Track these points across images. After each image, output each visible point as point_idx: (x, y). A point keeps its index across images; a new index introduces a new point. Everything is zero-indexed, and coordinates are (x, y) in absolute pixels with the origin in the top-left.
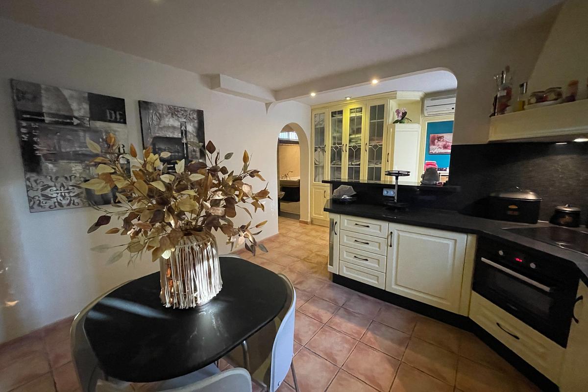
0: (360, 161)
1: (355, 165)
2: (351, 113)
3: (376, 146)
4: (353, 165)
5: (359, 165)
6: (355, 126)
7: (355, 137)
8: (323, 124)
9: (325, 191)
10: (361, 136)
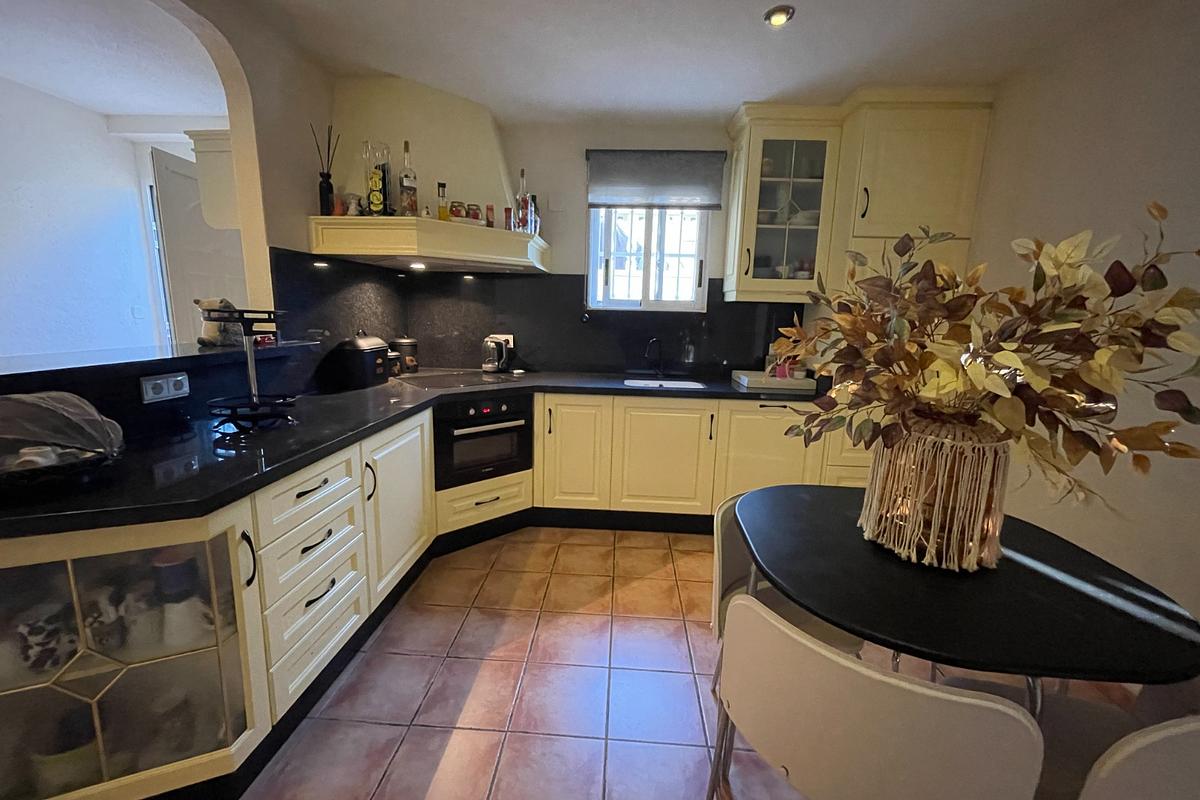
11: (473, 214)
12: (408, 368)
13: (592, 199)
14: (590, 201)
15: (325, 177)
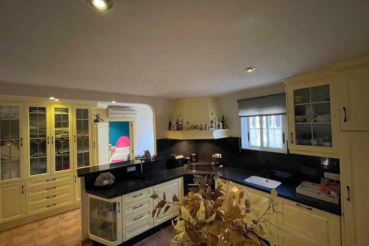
0: (69, 149)
1: (63, 153)
2: (55, 111)
3: (83, 138)
4: (61, 154)
5: (68, 152)
6: (61, 121)
7: (61, 130)
8: (17, 117)
9: (23, 186)
10: (68, 129)
11: (195, 128)
12: (193, 162)
14: (239, 115)
15: (170, 122)
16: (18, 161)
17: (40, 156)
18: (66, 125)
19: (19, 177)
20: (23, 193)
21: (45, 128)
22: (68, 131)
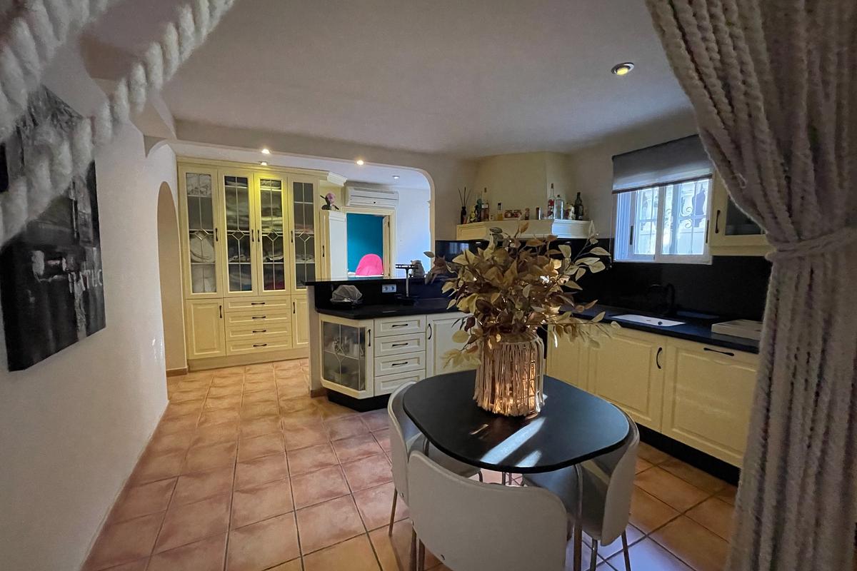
1: (275, 261)
2: (262, 185)
3: (305, 236)
4: (272, 261)
5: (282, 260)
6: (271, 205)
7: (271, 221)
8: (209, 193)
9: (221, 307)
10: (282, 221)
11: (515, 215)
13: (615, 187)
14: (614, 189)
15: (464, 208)
16: (213, 266)
17: (242, 262)
18: (278, 212)
19: (215, 292)
20: (221, 317)
21: (248, 216)
22: (281, 222)
